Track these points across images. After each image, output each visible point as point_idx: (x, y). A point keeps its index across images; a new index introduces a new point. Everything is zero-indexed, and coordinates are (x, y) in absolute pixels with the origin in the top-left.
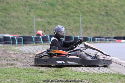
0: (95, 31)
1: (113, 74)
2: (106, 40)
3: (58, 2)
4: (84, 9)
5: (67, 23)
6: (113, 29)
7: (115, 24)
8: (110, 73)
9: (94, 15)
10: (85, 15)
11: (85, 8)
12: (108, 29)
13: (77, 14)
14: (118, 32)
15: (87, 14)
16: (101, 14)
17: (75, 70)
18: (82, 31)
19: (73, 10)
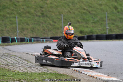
0: (32, 32)
1: (50, 74)
2: (43, 41)
4: (20, 10)
5: (3, 25)
6: (49, 30)
7: (51, 25)
8: (47, 72)
10: (21, 16)
11: (21, 9)
12: (44, 30)
13: (13, 15)
14: (54, 32)
15: (24, 15)
16: (37, 15)
17: (14, 70)
18: (18, 32)
19: (9, 11)
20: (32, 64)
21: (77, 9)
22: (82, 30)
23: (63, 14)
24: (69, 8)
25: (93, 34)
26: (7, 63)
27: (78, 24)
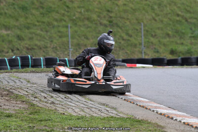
1: (122, 119)
3: (33, 3)
4: (74, 15)
5: (47, 38)
6: (120, 48)
7: (123, 40)
8: (117, 116)
9: (90, 25)
10: (76, 24)
11: (76, 13)
13: (64, 23)
14: (128, 52)
15: (81, 23)
16: (101, 24)
17: (63, 112)
18: (71, 50)
19: (57, 16)
20: (92, 103)
21: (167, 14)
22: (174, 48)
23: (143, 22)
24: (154, 12)
25: (191, 55)
26: (52, 100)
27: (168, 39)
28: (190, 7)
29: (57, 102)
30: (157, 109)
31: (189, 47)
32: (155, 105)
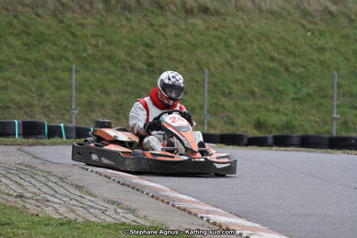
4: (85, 50)
5: (34, 89)
8: (133, 223)
9: (112, 68)
10: (87, 67)
11: (89, 46)
13: (65, 63)
15: (96, 65)
16: (132, 68)
17: (36, 213)
19: (53, 50)
20: (92, 199)
21: (252, 56)
22: (262, 118)
23: (208, 68)
24: (229, 52)
26: (20, 190)
27: (252, 101)
28: (295, 46)
29: (28, 195)
30: (209, 215)
31: (289, 118)
32: (207, 208)
